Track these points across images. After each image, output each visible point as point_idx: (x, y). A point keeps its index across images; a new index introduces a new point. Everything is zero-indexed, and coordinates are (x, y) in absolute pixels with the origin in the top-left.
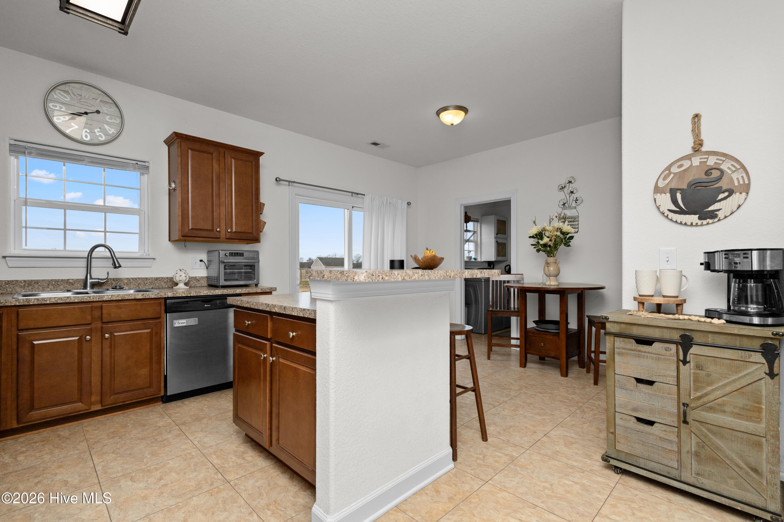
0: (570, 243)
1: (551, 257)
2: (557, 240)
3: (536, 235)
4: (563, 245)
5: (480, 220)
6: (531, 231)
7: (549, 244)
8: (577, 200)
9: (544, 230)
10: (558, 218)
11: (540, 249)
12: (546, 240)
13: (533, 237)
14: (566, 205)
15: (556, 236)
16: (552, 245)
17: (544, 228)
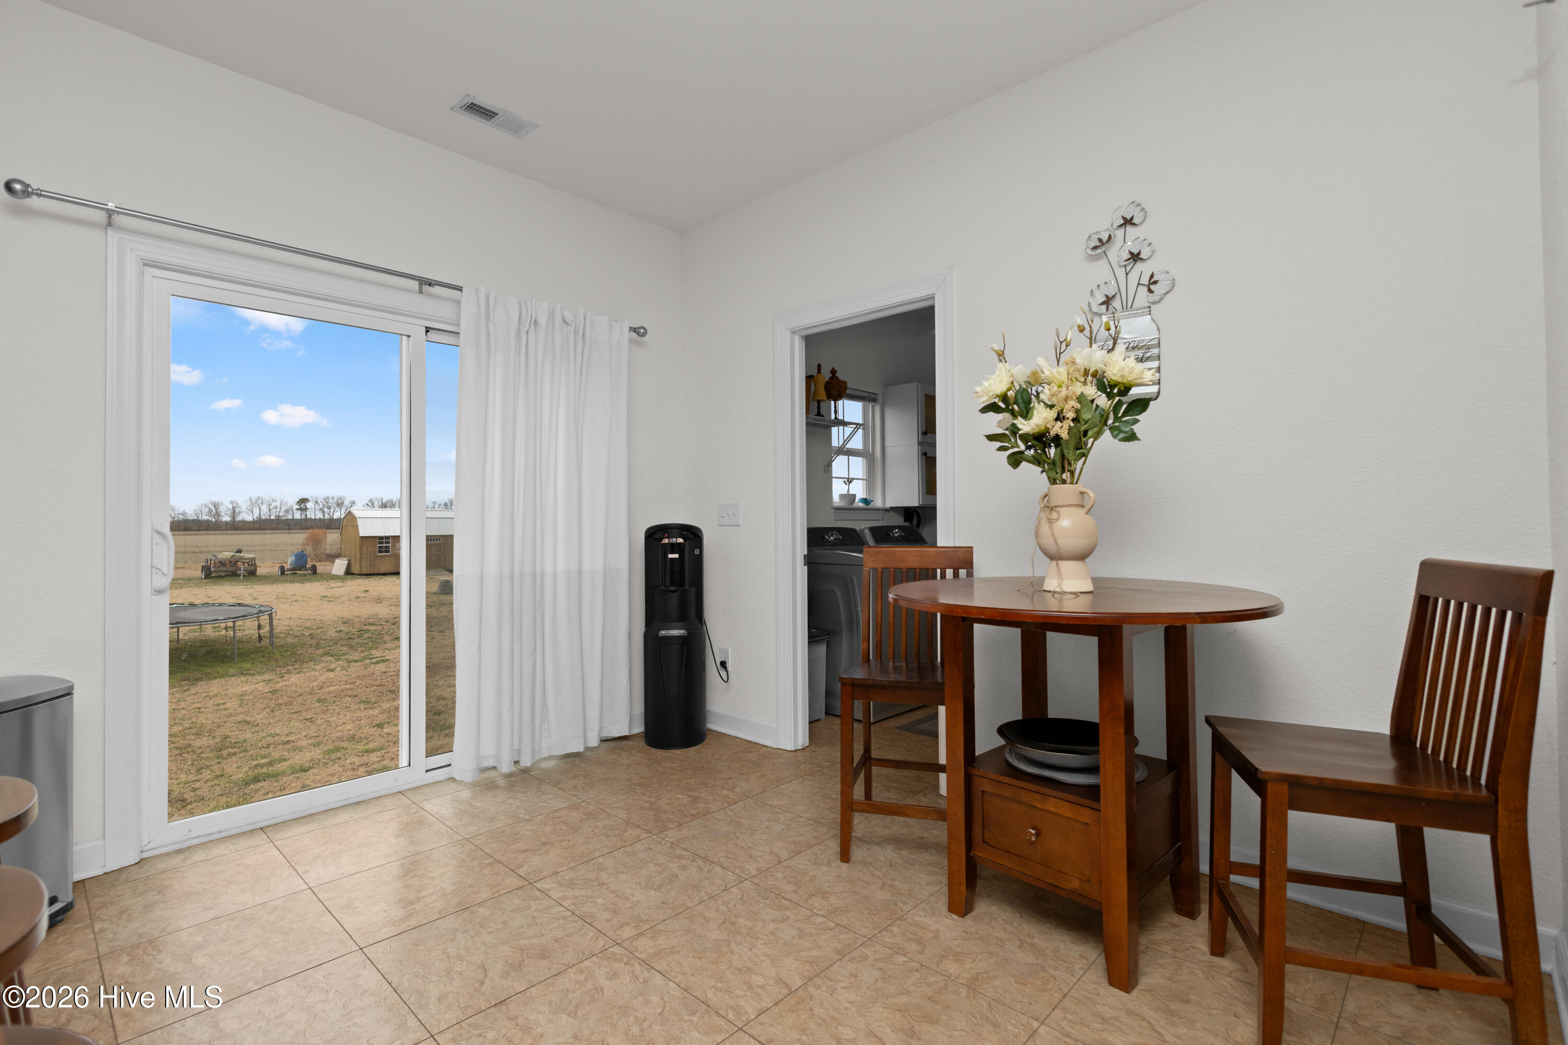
0: (1136, 428)
1: (1064, 482)
2: (1086, 416)
3: (1004, 398)
4: (1107, 434)
5: (880, 398)
6: (986, 384)
7: (1053, 433)
8: (1153, 281)
9: (1036, 379)
10: (1087, 332)
11: (1022, 453)
12: (1040, 418)
13: (992, 408)
14: (1116, 303)
15: (1081, 398)
16: (1064, 435)
17: (1035, 374)
